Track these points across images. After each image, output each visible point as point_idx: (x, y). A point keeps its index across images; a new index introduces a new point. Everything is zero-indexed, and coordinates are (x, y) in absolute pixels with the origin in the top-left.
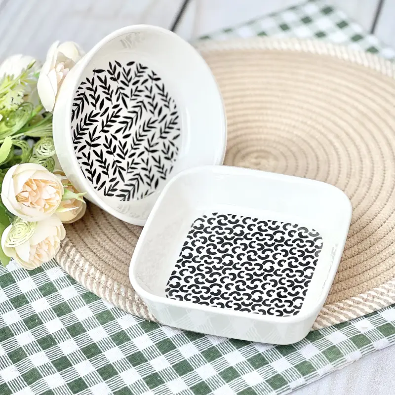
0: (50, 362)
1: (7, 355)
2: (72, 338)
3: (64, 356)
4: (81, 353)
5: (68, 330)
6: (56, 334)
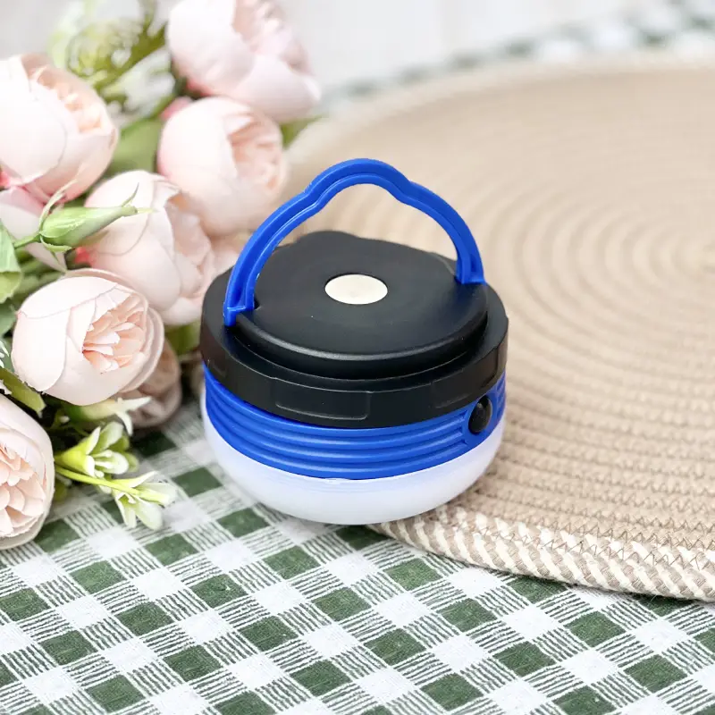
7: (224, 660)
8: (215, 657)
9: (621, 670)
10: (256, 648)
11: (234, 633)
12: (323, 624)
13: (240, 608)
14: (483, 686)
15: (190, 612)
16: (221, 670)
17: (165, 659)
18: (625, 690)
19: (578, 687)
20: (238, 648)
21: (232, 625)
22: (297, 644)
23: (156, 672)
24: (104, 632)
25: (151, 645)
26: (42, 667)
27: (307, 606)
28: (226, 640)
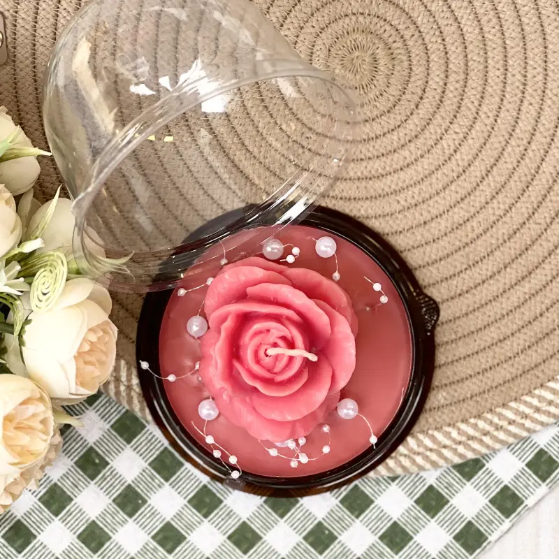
0: (149, 538)
1: (78, 541)
2: (167, 484)
3: (166, 521)
4: (191, 511)
5: (154, 469)
6: (139, 482)
11: (110, 504)
13: (108, 479)
15: (80, 488)
16: (112, 540)
21: (108, 497)
22: (149, 509)
25: (66, 524)
27: (147, 471)
28: (108, 512)
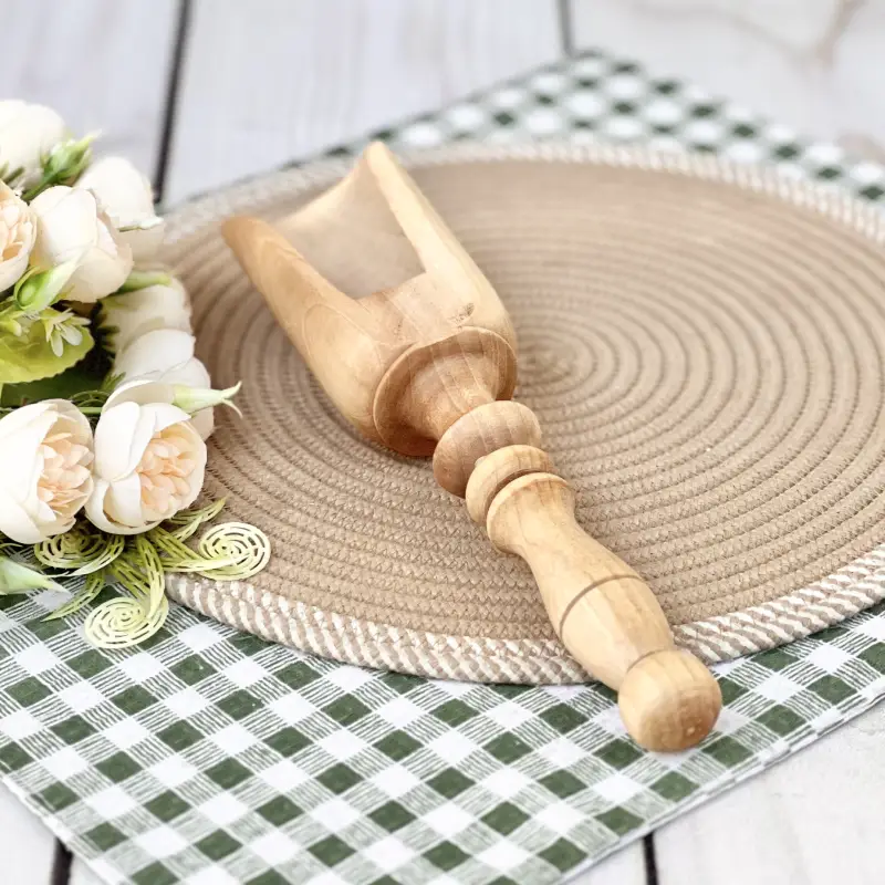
0: (260, 741)
1: (155, 738)
2: (295, 692)
3: (286, 726)
4: (324, 717)
5: (279, 677)
6: (256, 688)
7: (206, 731)
8: (197, 728)
9: (536, 715)
10: (231, 719)
11: (211, 707)
12: (284, 693)
13: (214, 684)
14: (423, 739)
15: (171, 692)
16: (204, 740)
17: (158, 735)
18: (540, 733)
19: (501, 733)
20: (216, 719)
21: (208, 700)
22: (265, 712)
23: (151, 747)
24: (102, 714)
25: (143, 723)
26: (54, 748)
27: (270, 679)
28: (205, 713)
